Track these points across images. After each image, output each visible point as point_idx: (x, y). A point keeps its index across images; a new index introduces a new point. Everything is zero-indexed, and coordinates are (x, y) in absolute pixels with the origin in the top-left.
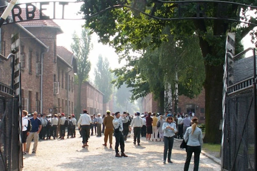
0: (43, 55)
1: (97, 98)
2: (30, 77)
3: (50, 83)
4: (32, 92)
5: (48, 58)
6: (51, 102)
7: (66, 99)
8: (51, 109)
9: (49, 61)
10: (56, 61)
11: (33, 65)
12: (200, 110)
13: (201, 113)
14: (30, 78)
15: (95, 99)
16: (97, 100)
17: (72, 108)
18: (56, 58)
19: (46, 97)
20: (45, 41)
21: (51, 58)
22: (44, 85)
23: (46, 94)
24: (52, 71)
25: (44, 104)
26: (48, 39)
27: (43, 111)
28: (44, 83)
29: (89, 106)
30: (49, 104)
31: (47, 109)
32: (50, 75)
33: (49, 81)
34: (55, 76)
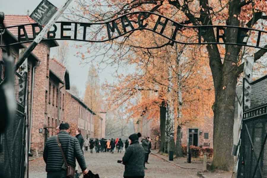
0: (35, 68)
1: (88, 117)
3: (41, 100)
5: (40, 72)
6: (42, 121)
8: (41, 129)
9: (41, 75)
10: (48, 76)
12: (203, 135)
13: (205, 138)
15: (86, 119)
16: (88, 120)
18: (49, 72)
19: (36, 115)
20: (37, 53)
21: (43, 72)
22: (34, 102)
23: (36, 112)
24: (44, 87)
25: (34, 123)
26: (40, 51)
27: (32, 131)
28: (34, 99)
29: (80, 127)
30: (40, 124)
31: (37, 128)
32: (41, 91)
33: (41, 98)
34: (46, 92)
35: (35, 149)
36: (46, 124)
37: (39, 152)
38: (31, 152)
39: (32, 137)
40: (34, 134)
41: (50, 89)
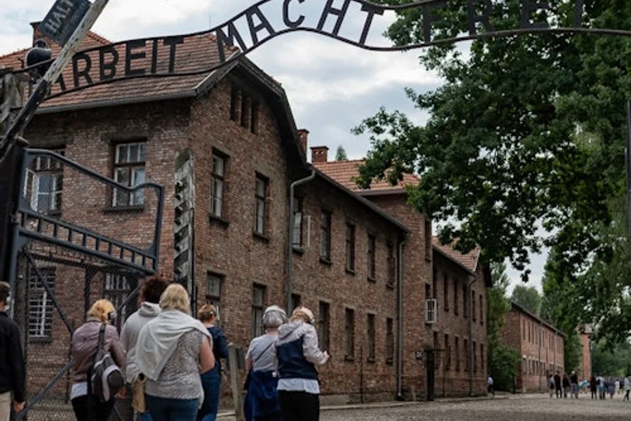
0: (403, 246)
1: (547, 341)
2: (371, 287)
3: (416, 300)
4: (376, 317)
5: (413, 252)
6: (420, 338)
7: (466, 337)
8: (420, 351)
9: (414, 257)
10: (431, 259)
11: (376, 265)
14: (369, 287)
15: (542, 343)
16: (547, 345)
17: (482, 356)
18: (431, 252)
19: (409, 328)
20: (406, 219)
21: (419, 251)
22: (404, 305)
23: (409, 322)
24: (422, 278)
25: (405, 341)
26: (411, 215)
27: (402, 355)
28: (404, 300)
29: (527, 357)
30: (416, 343)
31: (411, 351)
32: (417, 285)
33: (416, 297)
34: (427, 286)
35: (410, 389)
36: (429, 343)
37: (418, 393)
38: (402, 393)
39: (402, 366)
40: (406, 361)
41: (435, 279)
